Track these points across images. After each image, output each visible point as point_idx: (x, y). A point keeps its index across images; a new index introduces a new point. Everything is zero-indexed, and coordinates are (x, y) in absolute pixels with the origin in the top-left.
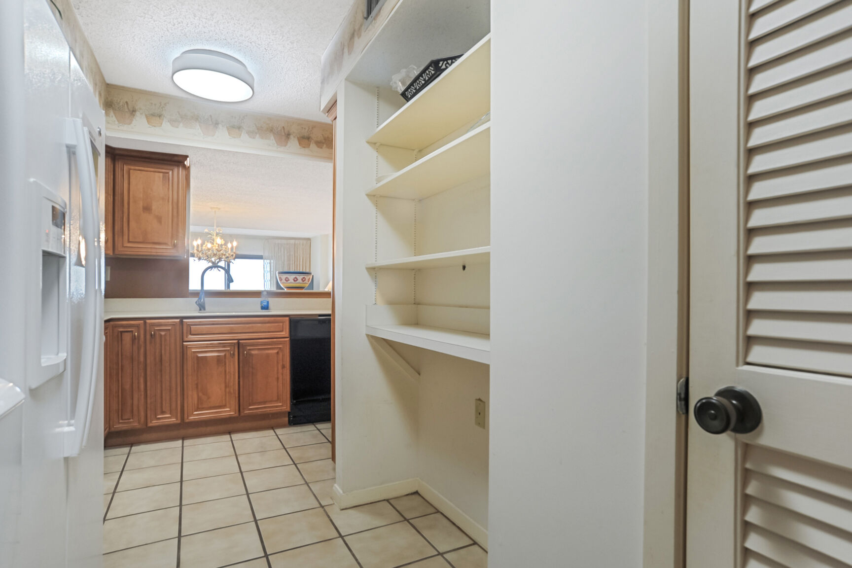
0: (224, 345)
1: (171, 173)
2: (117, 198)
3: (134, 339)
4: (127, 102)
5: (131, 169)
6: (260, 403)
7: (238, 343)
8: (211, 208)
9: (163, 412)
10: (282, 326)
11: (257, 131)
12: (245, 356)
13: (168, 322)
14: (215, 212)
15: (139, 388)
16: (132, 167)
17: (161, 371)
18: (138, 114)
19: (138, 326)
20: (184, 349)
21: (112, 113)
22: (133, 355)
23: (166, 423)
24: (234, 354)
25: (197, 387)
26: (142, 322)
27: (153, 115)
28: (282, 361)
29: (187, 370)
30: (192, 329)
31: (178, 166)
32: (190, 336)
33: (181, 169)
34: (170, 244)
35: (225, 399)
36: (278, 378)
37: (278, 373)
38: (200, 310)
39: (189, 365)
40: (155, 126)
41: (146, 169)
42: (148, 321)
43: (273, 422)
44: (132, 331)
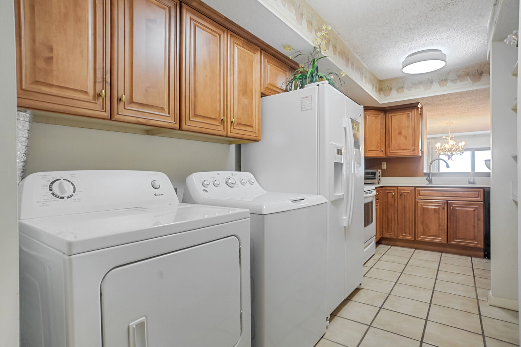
0: (438, 203)
1: (410, 113)
2: (387, 130)
3: (393, 196)
4: (388, 86)
5: (392, 116)
6: (461, 239)
7: (447, 203)
8: (447, 123)
9: (405, 233)
10: (478, 194)
11: (457, 78)
12: (451, 210)
13: (408, 189)
14: (449, 125)
15: (394, 219)
16: (393, 115)
17: (405, 212)
18: (393, 90)
19: (394, 190)
20: (416, 203)
21: (382, 93)
22: (392, 204)
23: (407, 239)
24: (444, 208)
25: (423, 224)
26: (396, 188)
27: (399, 88)
28: (478, 216)
29: (418, 214)
30: (420, 193)
31: (414, 109)
32: (419, 196)
33: (416, 110)
34: (411, 149)
35: (439, 233)
36: (474, 226)
37: (474, 223)
38: (429, 183)
39: (419, 212)
40: (400, 93)
41: (399, 114)
42: (399, 188)
43: (471, 253)
44: (392, 192)
